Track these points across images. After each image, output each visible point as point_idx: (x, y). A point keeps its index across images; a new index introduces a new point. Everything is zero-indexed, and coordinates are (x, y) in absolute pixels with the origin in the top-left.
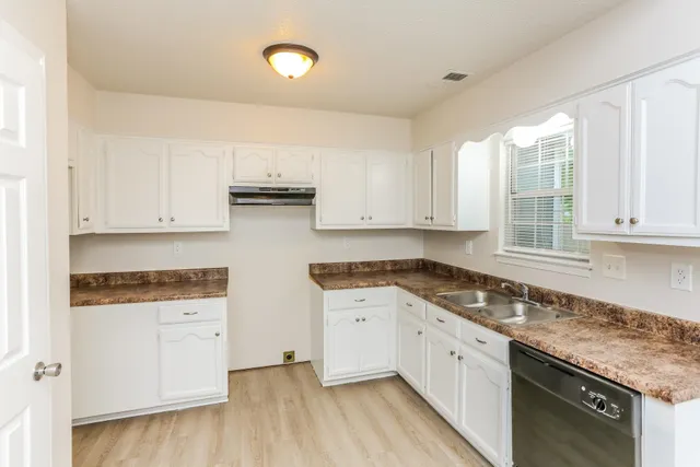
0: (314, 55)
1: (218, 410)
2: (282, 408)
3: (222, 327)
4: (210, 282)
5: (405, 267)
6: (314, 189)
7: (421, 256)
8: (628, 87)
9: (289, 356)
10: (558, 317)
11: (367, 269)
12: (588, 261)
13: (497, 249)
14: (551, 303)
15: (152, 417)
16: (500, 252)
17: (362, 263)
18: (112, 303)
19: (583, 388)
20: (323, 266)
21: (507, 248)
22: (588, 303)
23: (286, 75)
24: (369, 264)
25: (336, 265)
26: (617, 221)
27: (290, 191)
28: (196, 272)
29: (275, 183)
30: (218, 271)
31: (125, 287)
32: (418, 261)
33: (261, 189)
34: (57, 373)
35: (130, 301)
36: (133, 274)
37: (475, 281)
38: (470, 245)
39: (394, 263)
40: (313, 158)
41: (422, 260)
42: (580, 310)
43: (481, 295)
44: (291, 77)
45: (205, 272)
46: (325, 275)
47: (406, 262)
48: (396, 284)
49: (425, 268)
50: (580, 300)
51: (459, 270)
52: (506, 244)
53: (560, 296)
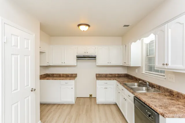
0: (89, 26)
1: (72, 105)
2: (85, 107)
3: (73, 86)
4: (73, 76)
5: (121, 76)
6: (96, 56)
7: (126, 73)
8: (166, 25)
9: (91, 96)
10: (154, 91)
11: (111, 76)
12: (164, 76)
13: (142, 71)
14: (155, 88)
15: (59, 104)
16: (144, 72)
17: (109, 74)
18: (52, 80)
19: (147, 111)
20: (99, 74)
21: (145, 71)
22: (164, 88)
23: (83, 30)
24: (111, 74)
25: (102, 74)
26: (163, 65)
27: (90, 56)
28: (70, 74)
29: (86, 54)
30: (75, 74)
31: (56, 77)
32: (125, 74)
33: (83, 56)
34: (35, 91)
35: (55, 80)
36: (58, 74)
37: (137, 80)
38: (137, 70)
39: (118, 74)
40: (95, 48)
41: (126, 74)
42: (162, 90)
43: (136, 84)
44: (84, 31)
45: (72, 74)
46: (99, 77)
47: (122, 74)
48: (116, 80)
49: (127, 76)
50: (162, 87)
51: (134, 77)
52: (146, 70)
53: (157, 86)
